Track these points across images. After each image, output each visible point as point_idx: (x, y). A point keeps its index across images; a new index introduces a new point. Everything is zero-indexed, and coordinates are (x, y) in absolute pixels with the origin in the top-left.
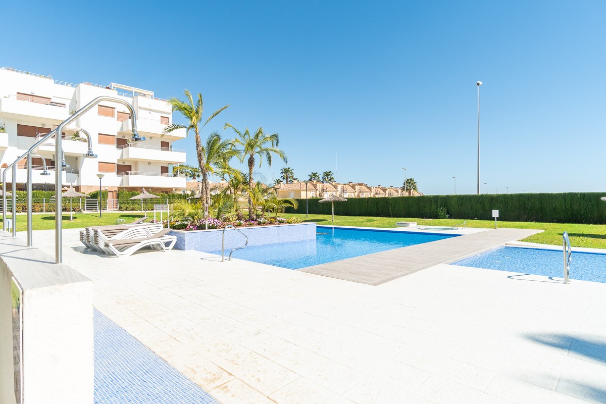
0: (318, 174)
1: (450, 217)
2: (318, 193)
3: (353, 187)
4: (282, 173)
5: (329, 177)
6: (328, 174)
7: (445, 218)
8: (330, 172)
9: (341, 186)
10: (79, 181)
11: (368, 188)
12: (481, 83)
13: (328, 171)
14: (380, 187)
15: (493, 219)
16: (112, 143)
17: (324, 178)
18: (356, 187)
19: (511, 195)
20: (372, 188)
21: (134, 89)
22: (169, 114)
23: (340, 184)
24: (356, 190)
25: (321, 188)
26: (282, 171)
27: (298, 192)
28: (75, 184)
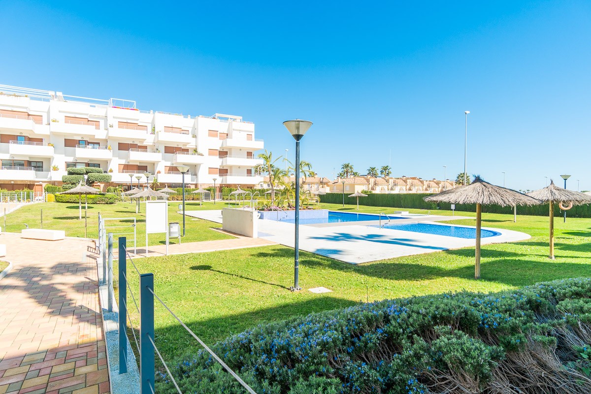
0: (375, 169)
1: (439, 209)
2: (370, 186)
3: (405, 181)
4: (343, 168)
5: (387, 171)
6: (385, 168)
7: (436, 209)
8: (387, 166)
9: (392, 180)
10: (197, 181)
11: (421, 181)
13: (386, 166)
14: (435, 180)
15: (452, 210)
16: (216, 155)
17: (382, 172)
18: (408, 181)
20: (425, 181)
21: (229, 116)
22: (253, 132)
23: (392, 178)
24: (408, 183)
25: (373, 182)
26: (342, 166)
27: (352, 186)
28: (195, 183)
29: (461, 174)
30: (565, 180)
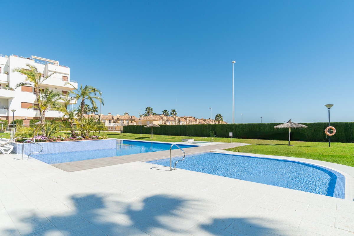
0: (167, 111)
1: (216, 137)
2: (164, 122)
3: (186, 119)
4: (146, 110)
5: (174, 113)
6: (173, 111)
8: (175, 110)
9: (178, 118)
10: (8, 113)
11: (195, 119)
12: (235, 62)
13: (174, 109)
14: (203, 119)
16: (30, 91)
17: (171, 114)
18: (187, 118)
19: (246, 124)
20: (197, 119)
21: (46, 60)
22: (68, 75)
23: (177, 117)
24: (188, 120)
25: (165, 119)
26: (146, 109)
27: (151, 121)
28: (6, 115)
29: (218, 115)
30: (329, 109)
